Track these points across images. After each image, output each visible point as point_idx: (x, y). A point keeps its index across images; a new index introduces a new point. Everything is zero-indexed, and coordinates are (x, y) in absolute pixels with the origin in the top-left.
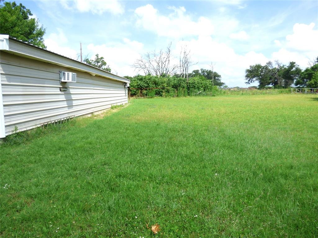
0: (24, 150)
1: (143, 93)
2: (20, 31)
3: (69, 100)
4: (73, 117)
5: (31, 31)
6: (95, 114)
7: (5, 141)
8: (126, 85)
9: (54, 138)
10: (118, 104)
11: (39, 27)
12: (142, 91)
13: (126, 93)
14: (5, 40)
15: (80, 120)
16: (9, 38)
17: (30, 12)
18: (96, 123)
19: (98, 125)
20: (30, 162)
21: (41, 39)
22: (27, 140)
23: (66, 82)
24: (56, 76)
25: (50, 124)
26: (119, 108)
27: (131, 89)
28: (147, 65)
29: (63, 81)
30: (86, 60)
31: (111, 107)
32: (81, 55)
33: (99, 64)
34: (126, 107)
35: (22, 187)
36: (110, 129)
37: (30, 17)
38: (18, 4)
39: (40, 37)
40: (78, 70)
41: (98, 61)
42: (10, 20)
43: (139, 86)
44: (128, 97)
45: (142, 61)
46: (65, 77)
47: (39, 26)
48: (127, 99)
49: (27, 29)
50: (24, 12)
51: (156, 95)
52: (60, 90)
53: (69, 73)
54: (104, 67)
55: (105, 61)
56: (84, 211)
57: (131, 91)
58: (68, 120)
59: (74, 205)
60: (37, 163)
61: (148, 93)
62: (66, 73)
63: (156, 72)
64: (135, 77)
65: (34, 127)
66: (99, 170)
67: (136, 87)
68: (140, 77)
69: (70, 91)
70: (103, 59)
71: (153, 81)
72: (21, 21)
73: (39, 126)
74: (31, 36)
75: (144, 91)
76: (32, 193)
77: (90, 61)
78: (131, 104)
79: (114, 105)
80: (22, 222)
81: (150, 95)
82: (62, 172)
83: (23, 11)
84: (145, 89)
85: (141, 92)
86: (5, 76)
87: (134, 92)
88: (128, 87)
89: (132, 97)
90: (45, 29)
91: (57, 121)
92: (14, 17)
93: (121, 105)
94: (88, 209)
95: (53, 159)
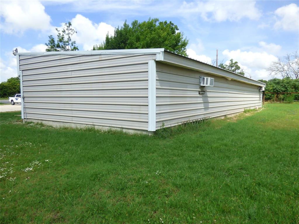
0: (169, 144)
1: (279, 97)
2: (169, 44)
3: (206, 103)
4: (208, 118)
5: (177, 43)
6: (229, 116)
7: (155, 134)
8: (261, 89)
9: (192, 136)
10: (251, 108)
11: (183, 40)
12: (278, 95)
13: (260, 97)
14: (161, 52)
15: (214, 121)
16: (164, 51)
17: (177, 27)
18: (230, 125)
19: (232, 128)
20: (174, 155)
21: (184, 49)
22: (171, 135)
23: (204, 86)
24: (196, 81)
25: (188, 123)
26: (252, 112)
27: (266, 93)
28: (286, 68)
29: (202, 85)
30: (221, 65)
31: (244, 111)
32: (217, 61)
33: (233, 68)
34: (260, 112)
35: (169, 176)
36: (245, 133)
37: (177, 32)
38: (168, 22)
39: (183, 47)
40: (216, 75)
41: (232, 65)
42: (162, 36)
43: (275, 91)
44: (262, 101)
45: (280, 64)
46: (204, 82)
47: (183, 38)
48: (261, 104)
49: (174, 42)
50: (172, 29)
51: (295, 100)
52: (199, 93)
53: (208, 78)
54: (237, 71)
55: (239, 66)
56: (223, 212)
57: (266, 95)
58: (204, 120)
59: (214, 203)
60: (180, 157)
61: (285, 98)
62: (206, 78)
63: (296, 75)
64: (271, 81)
65: (176, 125)
66: (236, 174)
67: (271, 91)
68: (277, 81)
69: (207, 95)
70: (237, 64)
71: (292, 85)
72: (170, 36)
73: (180, 124)
74: (177, 47)
75: (281, 96)
76: (177, 183)
77: (225, 66)
78: (265, 109)
79: (247, 109)
80: (171, 207)
81: (287, 100)
82: (201, 168)
83: (172, 27)
84: (282, 94)
85: (277, 97)
86: (159, 82)
87: (269, 97)
88: (263, 91)
89: (266, 101)
90: (188, 40)
91: (194, 121)
92: (166, 33)
93: (254, 109)
94: (228, 211)
95: (193, 155)
